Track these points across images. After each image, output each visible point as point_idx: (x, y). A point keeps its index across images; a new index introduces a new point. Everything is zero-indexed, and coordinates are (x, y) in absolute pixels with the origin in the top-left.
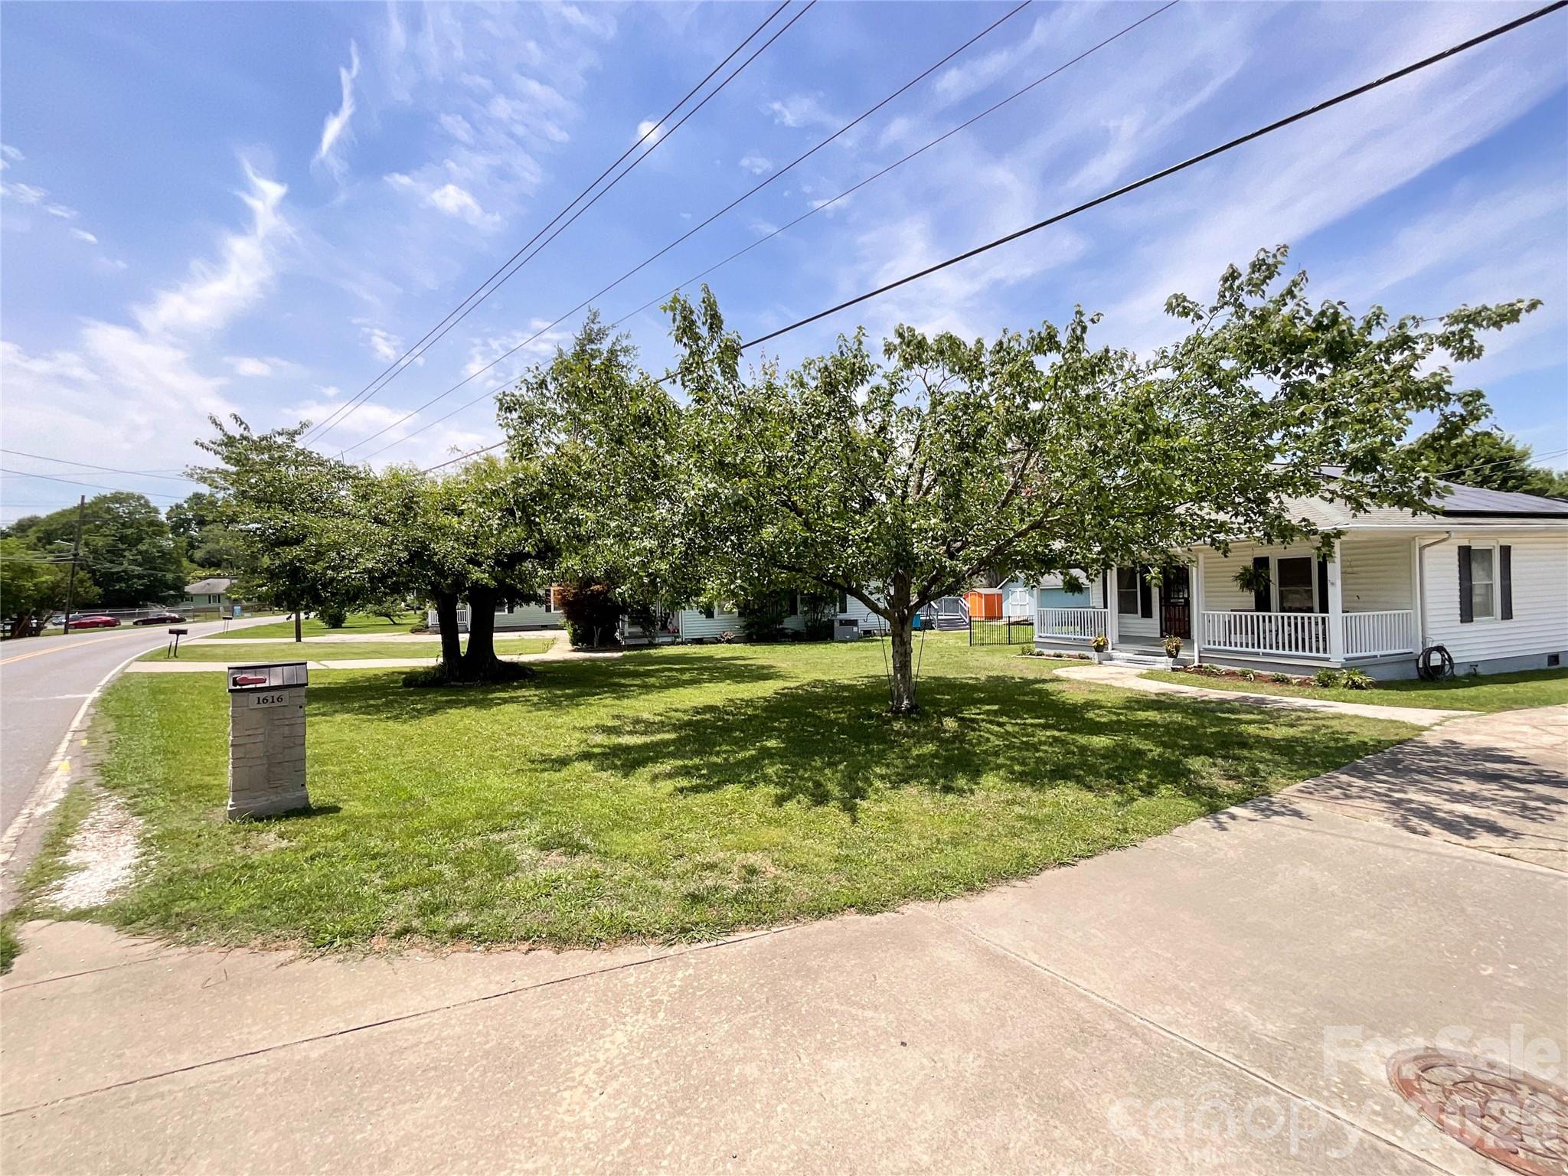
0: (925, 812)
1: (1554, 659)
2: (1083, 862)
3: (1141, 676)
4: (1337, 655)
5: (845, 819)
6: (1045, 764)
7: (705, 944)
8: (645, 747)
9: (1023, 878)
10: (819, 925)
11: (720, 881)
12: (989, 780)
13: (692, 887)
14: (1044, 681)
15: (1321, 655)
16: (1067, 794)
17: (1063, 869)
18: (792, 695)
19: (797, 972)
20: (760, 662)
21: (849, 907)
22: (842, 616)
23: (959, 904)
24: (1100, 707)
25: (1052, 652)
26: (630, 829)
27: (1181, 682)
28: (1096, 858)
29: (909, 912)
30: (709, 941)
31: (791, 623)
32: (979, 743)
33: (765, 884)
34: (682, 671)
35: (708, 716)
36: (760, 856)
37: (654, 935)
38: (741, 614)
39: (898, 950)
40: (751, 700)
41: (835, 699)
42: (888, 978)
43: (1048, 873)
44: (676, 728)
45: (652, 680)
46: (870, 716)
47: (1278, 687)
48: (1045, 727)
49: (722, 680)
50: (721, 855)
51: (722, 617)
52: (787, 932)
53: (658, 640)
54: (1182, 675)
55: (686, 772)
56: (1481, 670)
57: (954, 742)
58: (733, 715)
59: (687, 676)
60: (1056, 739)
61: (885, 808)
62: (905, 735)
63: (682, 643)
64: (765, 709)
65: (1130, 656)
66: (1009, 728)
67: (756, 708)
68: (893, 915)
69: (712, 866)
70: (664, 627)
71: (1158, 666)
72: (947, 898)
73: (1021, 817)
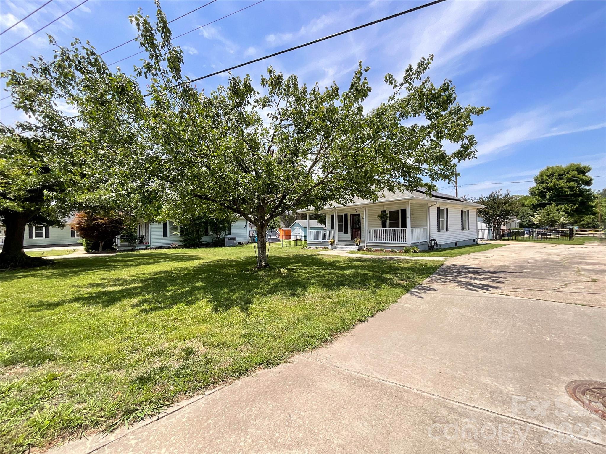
0: (286, 306)
1: (456, 244)
2: (370, 319)
3: (348, 253)
4: (409, 243)
5: (243, 315)
6: (332, 281)
7: (148, 420)
8: (122, 291)
9: (348, 331)
10: (240, 382)
11: (165, 363)
12: (311, 289)
13: (141, 371)
14: (315, 255)
15: (405, 242)
16: (346, 291)
17: (364, 324)
18: (208, 265)
19: (230, 426)
20: (191, 254)
21: (259, 365)
22: (229, 236)
23: (321, 351)
24: (340, 262)
25: (314, 247)
26: (98, 337)
27: (362, 254)
28: (375, 316)
29: (297, 361)
30: (151, 416)
31: (205, 239)
32: (299, 277)
33: (199, 359)
34: (149, 259)
35: (162, 275)
36: (194, 341)
37: (97, 424)
38: (181, 235)
39: (298, 388)
40: (187, 268)
41: (229, 265)
42: (299, 414)
43: (358, 327)
44: (142, 281)
45: (131, 263)
46: (247, 270)
47: (393, 254)
48: (323, 269)
49: (171, 261)
50: (167, 345)
51: (171, 237)
52: (218, 393)
53: (137, 248)
54: (362, 252)
55: (145, 301)
56: (442, 247)
57: (288, 277)
58: (177, 274)
59: (152, 260)
60: (330, 273)
61: (265, 306)
62: (265, 276)
63: (150, 249)
64: (194, 271)
65: (343, 246)
66: (309, 270)
67: (188, 271)
68: (287, 364)
69: (159, 353)
70: (141, 242)
71: (352, 249)
72: (314, 349)
73: (332, 303)
